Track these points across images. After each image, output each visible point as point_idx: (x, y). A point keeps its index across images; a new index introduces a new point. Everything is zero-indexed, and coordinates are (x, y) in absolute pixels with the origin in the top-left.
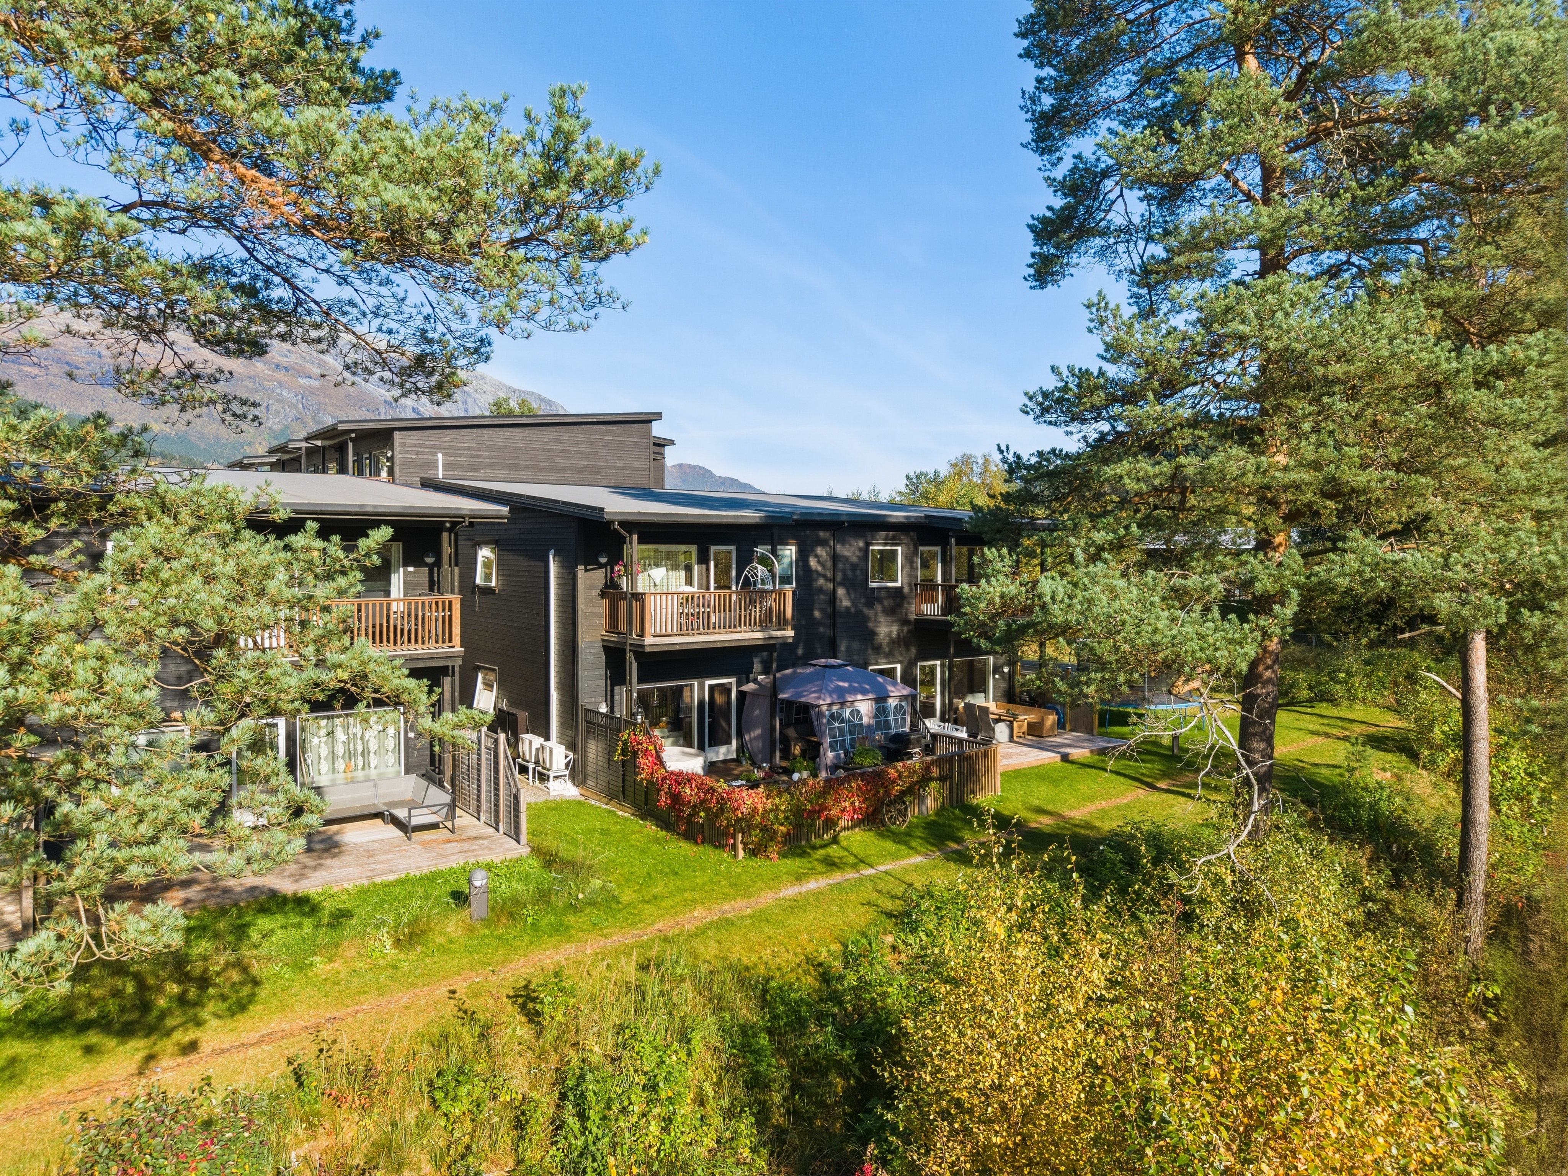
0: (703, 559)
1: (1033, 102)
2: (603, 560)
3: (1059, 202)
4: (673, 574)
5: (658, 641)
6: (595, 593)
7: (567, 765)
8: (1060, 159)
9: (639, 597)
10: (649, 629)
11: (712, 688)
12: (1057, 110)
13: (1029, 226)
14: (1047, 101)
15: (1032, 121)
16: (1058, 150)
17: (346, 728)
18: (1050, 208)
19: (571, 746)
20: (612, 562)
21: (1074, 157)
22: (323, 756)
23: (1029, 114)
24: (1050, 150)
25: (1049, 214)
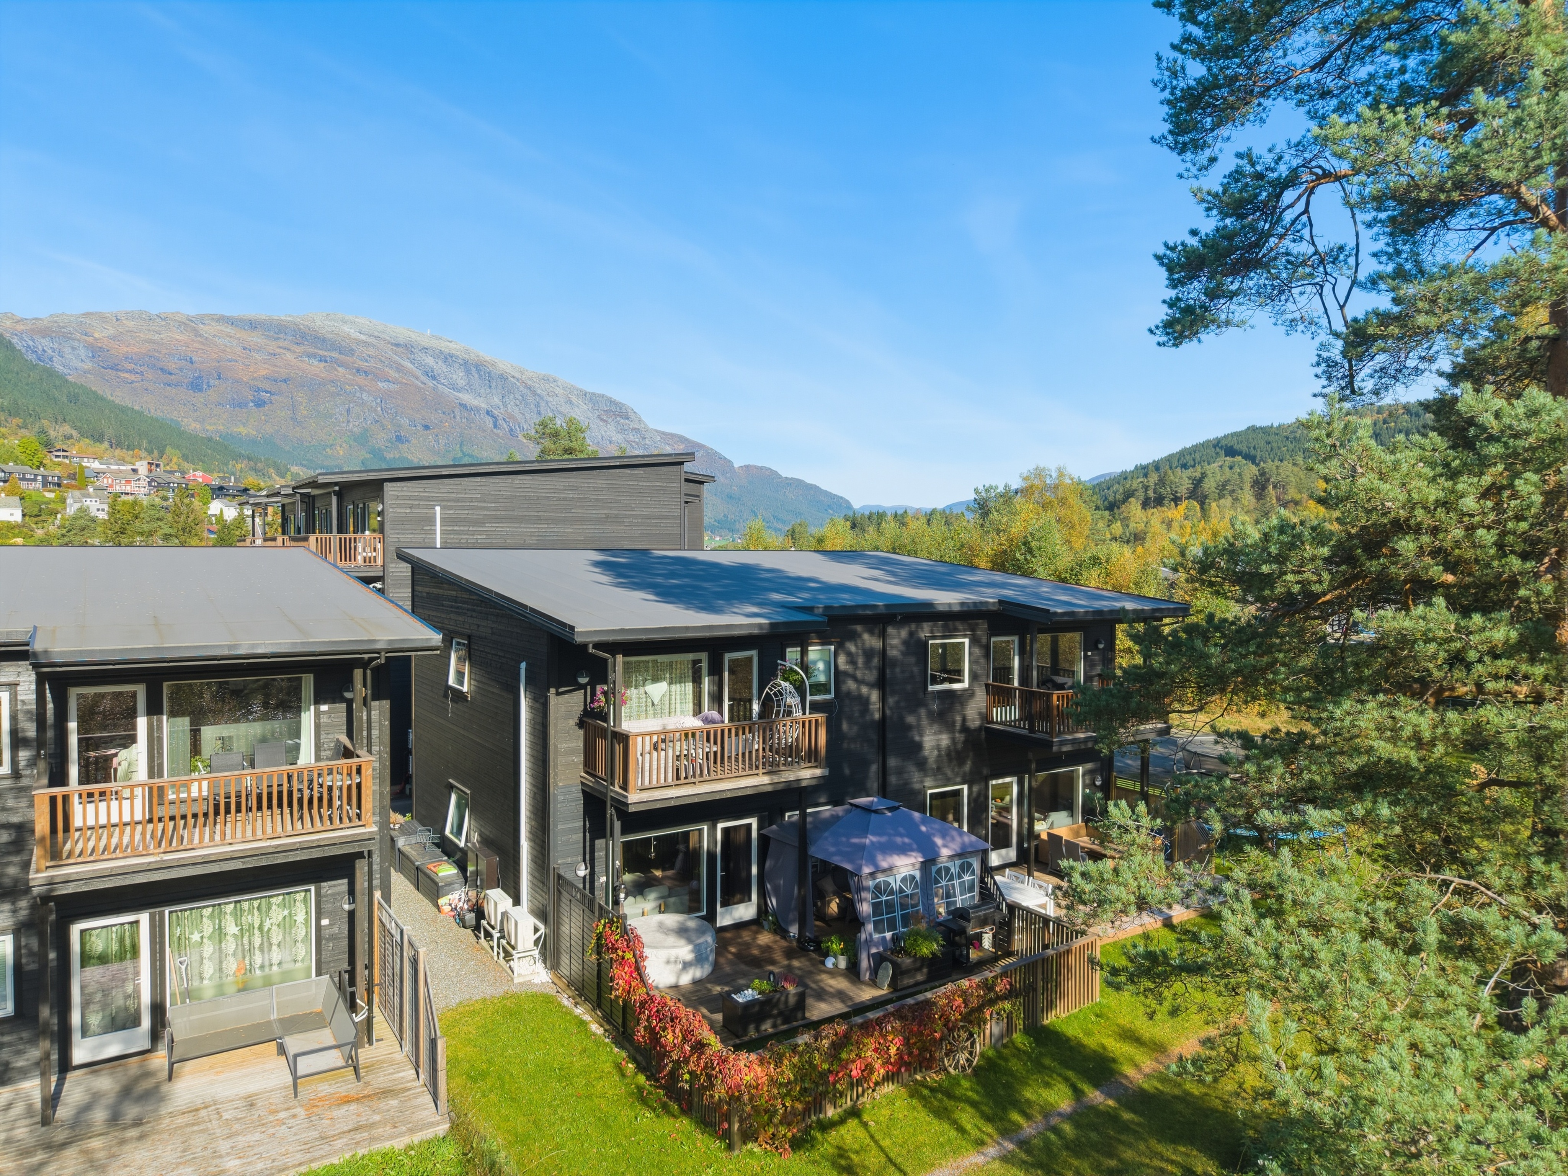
0: (716, 670)
1: (1174, 74)
2: (583, 680)
3: (1208, 225)
4: (677, 688)
5: (645, 796)
6: (573, 722)
7: (536, 943)
8: (1213, 160)
9: (623, 739)
10: (634, 780)
11: (726, 831)
12: (1207, 86)
13: (1158, 257)
14: (1196, 70)
15: (1169, 102)
16: (1205, 145)
17: (237, 915)
18: (1194, 233)
19: (542, 914)
20: (593, 684)
21: (1239, 156)
22: (206, 954)
23: (1166, 94)
24: (1197, 146)
25: (1193, 242)
